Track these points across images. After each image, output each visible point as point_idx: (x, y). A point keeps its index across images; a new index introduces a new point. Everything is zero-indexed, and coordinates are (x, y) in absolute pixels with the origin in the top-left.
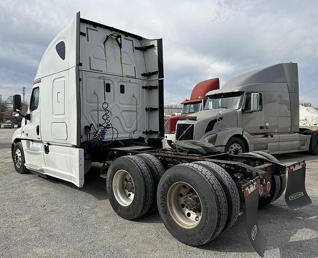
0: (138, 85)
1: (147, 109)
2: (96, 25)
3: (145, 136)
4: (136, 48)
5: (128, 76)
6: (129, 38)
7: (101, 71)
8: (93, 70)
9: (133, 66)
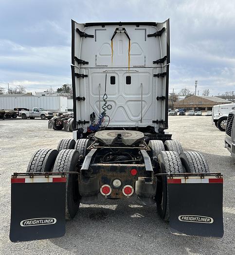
0: (147, 74)
1: (158, 98)
2: (103, 25)
3: (155, 125)
4: (149, 36)
5: (135, 67)
6: (141, 27)
7: (105, 66)
8: (98, 66)
9: (142, 56)
